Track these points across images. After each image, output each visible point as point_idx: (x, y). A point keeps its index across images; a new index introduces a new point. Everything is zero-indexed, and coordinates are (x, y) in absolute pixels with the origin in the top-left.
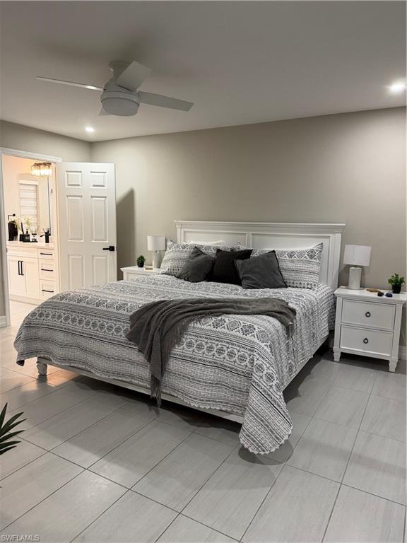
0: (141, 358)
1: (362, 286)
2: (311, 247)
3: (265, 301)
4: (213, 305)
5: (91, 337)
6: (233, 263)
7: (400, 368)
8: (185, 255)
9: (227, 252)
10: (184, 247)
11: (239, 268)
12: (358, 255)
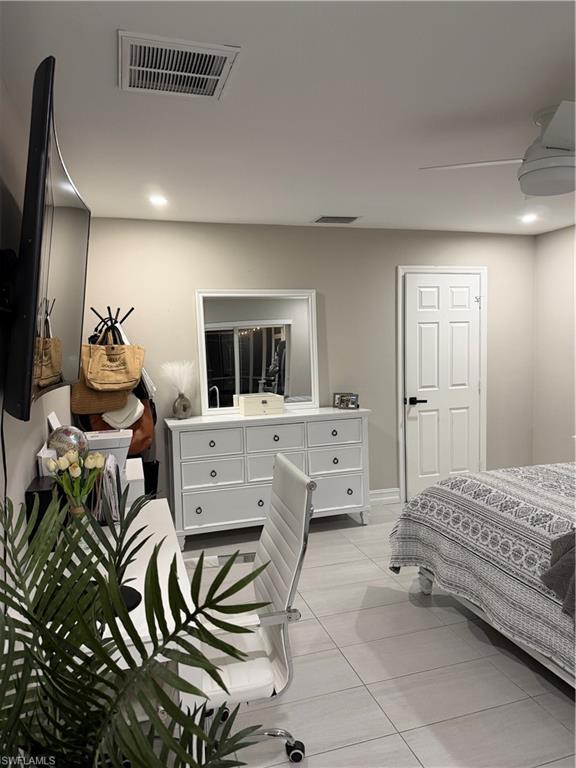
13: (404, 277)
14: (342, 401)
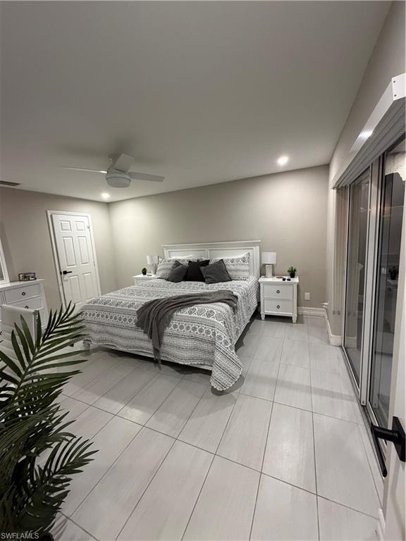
0: (146, 337)
1: (273, 275)
2: (243, 256)
3: (219, 292)
4: (188, 299)
5: (114, 326)
6: (199, 269)
8: (170, 266)
9: (195, 263)
10: (169, 261)
11: (203, 272)
12: (270, 258)
13: (51, 216)
14: (25, 277)
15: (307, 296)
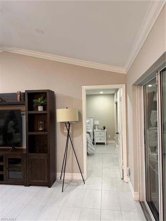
1: (98, 129)
7: (107, 144)
12: (97, 123)
15: (109, 136)
